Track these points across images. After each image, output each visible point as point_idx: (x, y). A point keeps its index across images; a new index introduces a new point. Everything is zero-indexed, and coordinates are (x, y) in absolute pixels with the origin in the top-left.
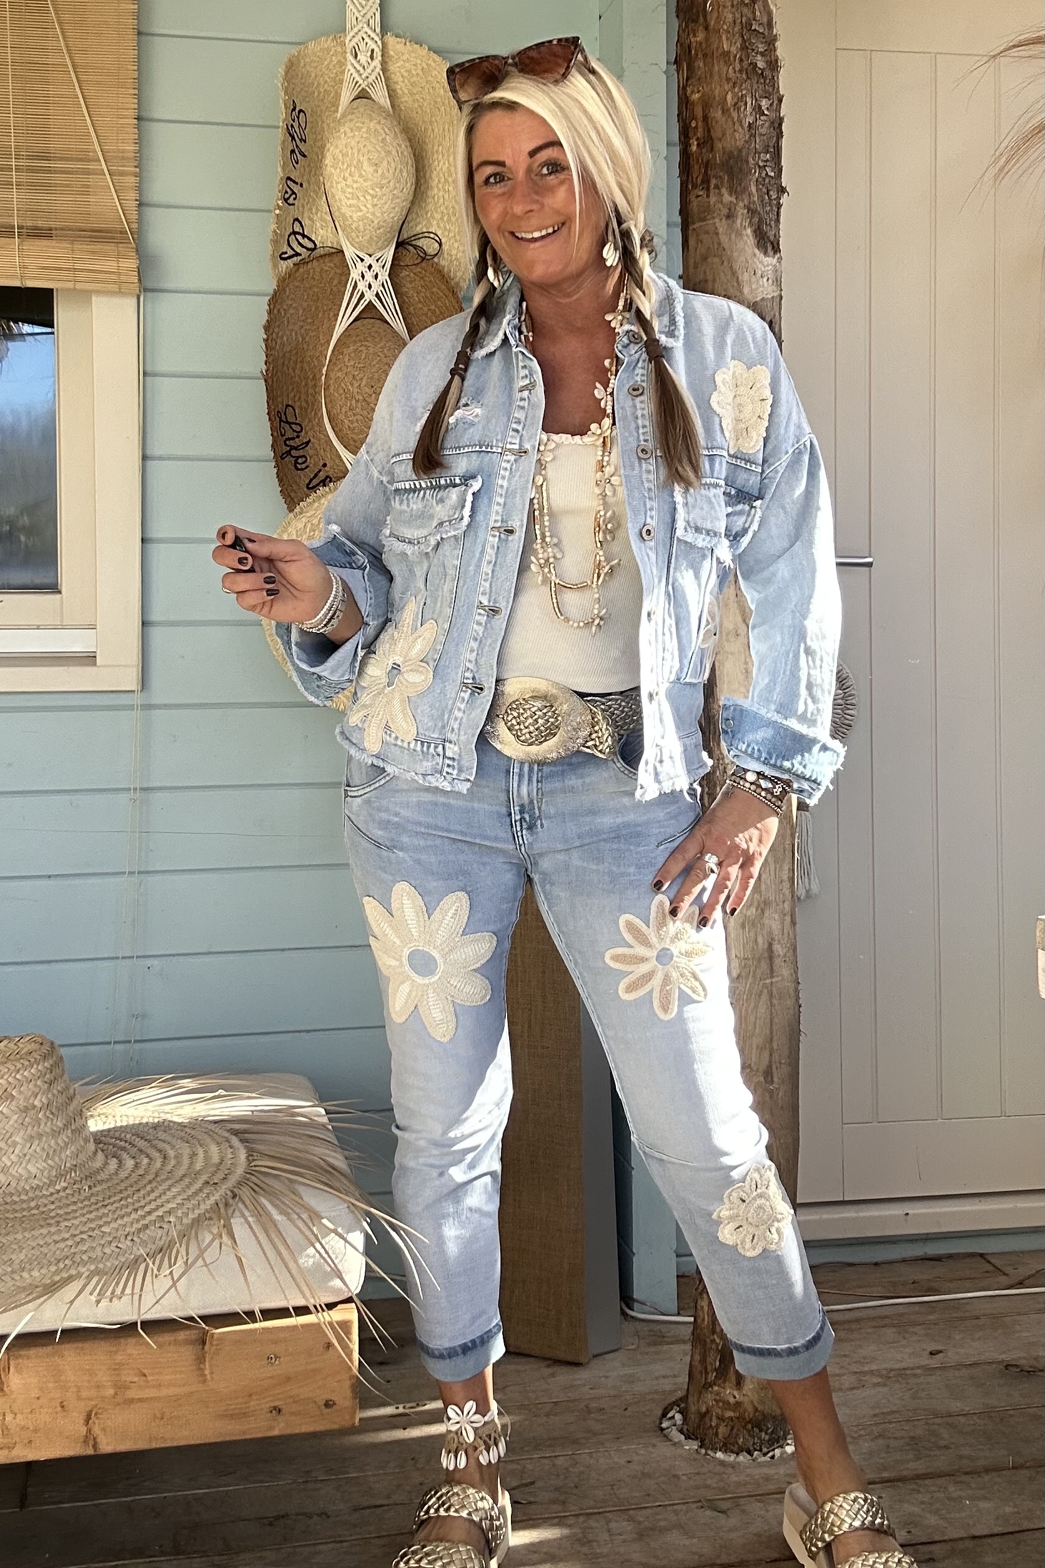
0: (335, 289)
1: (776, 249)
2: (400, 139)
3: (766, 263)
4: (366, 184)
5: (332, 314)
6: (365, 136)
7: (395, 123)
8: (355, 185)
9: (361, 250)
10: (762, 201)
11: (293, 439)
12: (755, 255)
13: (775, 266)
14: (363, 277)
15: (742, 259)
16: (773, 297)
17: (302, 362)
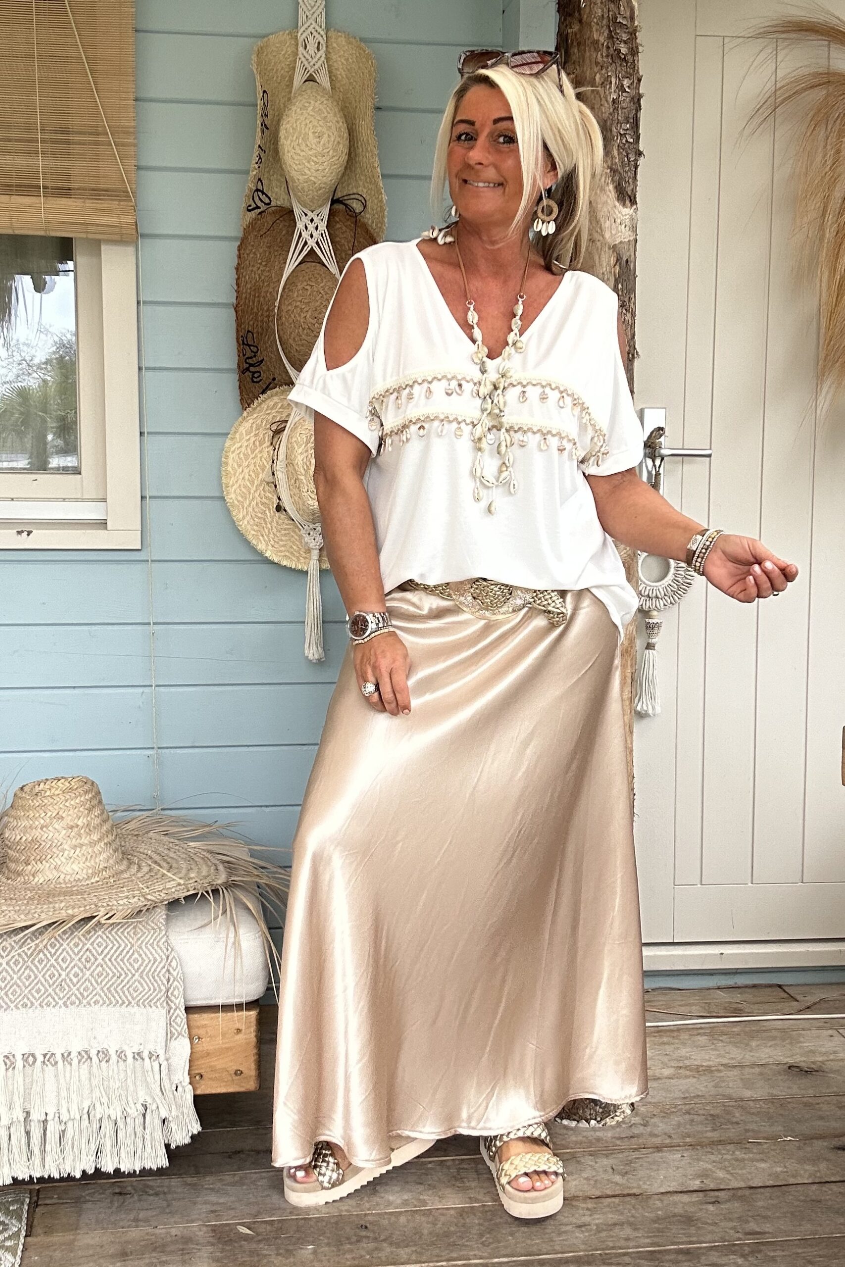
0: (283, 239)
1: (633, 202)
2: (338, 116)
3: (624, 213)
4: (310, 153)
5: (281, 258)
6: (312, 114)
7: (335, 103)
8: (302, 154)
9: (305, 207)
10: (622, 163)
11: (251, 358)
12: (615, 207)
13: (632, 216)
14: (306, 228)
15: (605, 209)
16: (629, 241)
17: (259, 297)
